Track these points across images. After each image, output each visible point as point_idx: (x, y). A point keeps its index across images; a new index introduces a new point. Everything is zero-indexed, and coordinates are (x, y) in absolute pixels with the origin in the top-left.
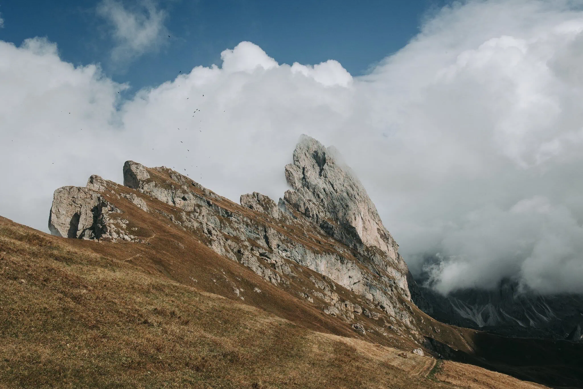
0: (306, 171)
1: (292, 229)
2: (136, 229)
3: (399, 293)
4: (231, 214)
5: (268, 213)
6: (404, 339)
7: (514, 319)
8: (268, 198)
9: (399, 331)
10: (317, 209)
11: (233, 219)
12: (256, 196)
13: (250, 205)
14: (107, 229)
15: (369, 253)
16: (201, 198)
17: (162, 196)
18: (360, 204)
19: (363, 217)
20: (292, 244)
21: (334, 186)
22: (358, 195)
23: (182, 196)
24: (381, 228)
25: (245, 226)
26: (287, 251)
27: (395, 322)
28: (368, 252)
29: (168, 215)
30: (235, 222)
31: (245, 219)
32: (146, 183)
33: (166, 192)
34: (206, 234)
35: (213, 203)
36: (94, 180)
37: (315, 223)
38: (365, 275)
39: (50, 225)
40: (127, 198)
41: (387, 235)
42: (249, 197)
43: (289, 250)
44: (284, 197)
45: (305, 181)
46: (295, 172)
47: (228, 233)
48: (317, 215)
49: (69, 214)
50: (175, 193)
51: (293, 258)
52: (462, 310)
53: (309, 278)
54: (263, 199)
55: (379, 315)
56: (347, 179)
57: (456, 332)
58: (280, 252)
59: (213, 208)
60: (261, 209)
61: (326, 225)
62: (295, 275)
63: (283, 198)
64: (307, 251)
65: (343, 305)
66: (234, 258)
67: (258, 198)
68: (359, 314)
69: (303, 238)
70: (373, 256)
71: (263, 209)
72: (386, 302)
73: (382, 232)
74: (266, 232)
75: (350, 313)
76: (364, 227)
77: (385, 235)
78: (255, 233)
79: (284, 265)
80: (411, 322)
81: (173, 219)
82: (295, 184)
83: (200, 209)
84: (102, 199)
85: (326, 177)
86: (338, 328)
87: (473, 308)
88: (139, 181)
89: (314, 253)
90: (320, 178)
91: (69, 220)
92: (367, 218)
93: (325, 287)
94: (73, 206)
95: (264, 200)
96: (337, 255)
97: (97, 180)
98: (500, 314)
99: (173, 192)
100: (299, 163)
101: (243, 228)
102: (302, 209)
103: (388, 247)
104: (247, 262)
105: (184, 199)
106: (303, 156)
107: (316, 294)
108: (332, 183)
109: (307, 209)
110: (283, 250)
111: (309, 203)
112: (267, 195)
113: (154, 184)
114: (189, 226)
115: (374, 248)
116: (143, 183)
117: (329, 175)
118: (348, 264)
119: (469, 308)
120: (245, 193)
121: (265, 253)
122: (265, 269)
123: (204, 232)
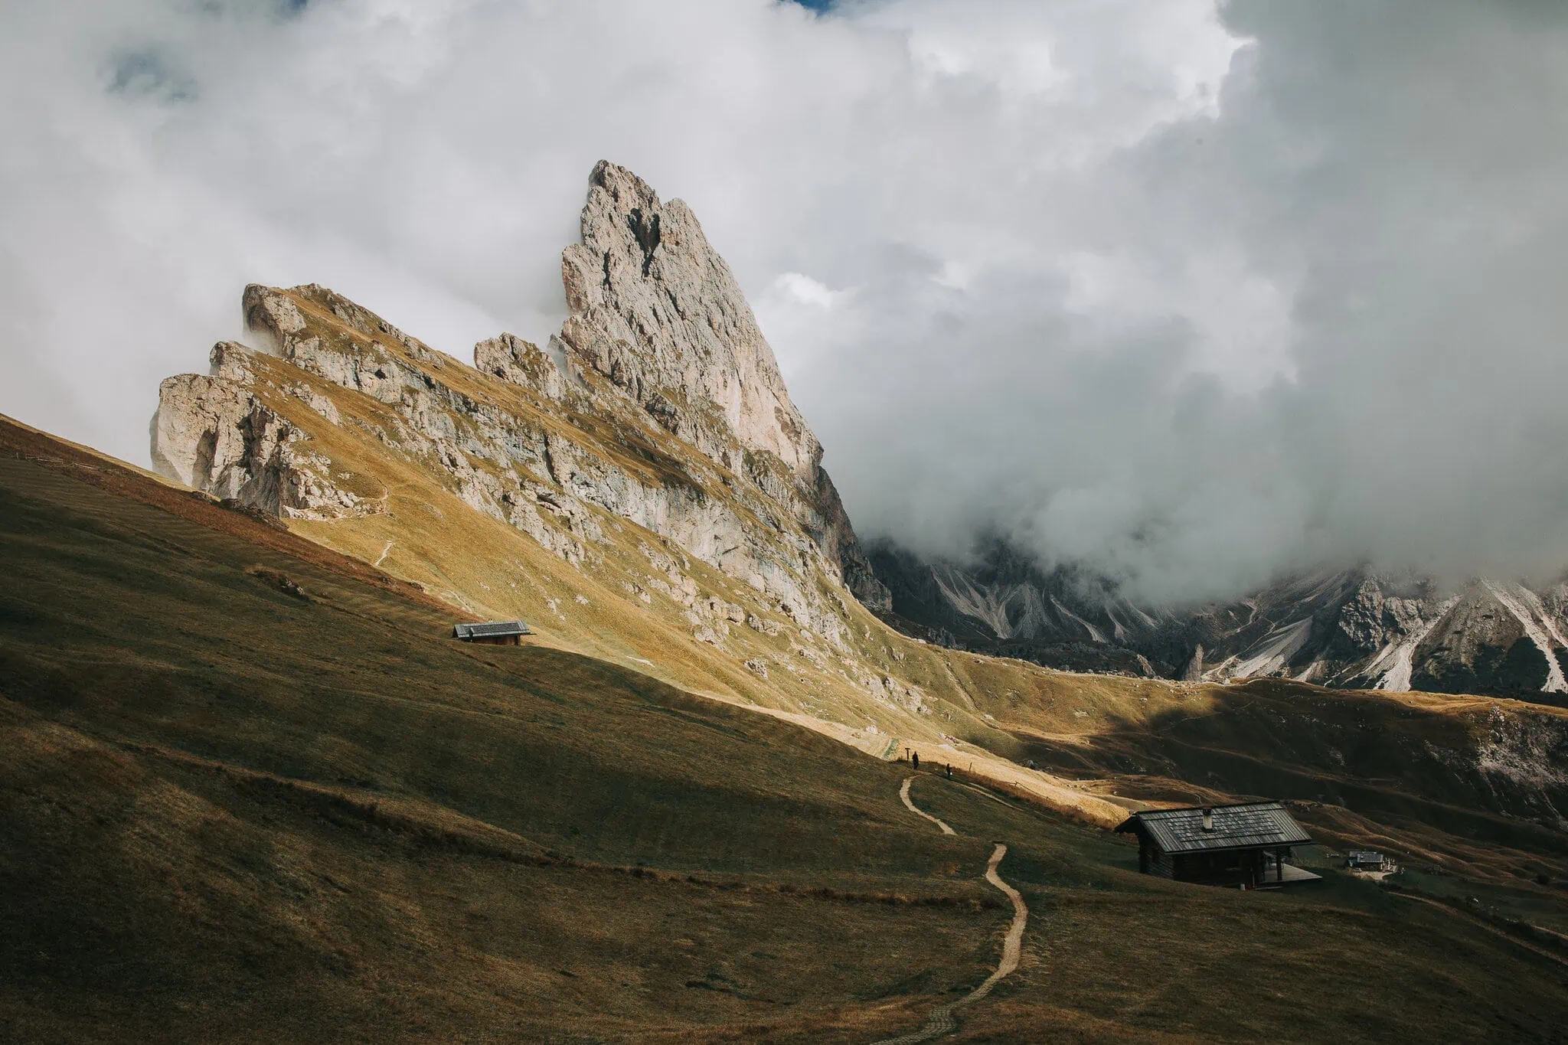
0: (612, 264)
1: (591, 426)
2: (348, 476)
3: (819, 569)
4: (476, 404)
5: (537, 385)
6: (828, 678)
7: (1081, 620)
8: (535, 349)
9: (819, 661)
10: (640, 366)
11: (479, 417)
12: (510, 345)
13: (499, 368)
14: (300, 480)
15: (754, 468)
16: (412, 371)
17: (334, 370)
18: (738, 348)
19: (742, 379)
20: (599, 468)
21: (678, 302)
22: (735, 326)
23: (376, 369)
24: (787, 408)
25: (505, 434)
26: (588, 485)
27: (813, 641)
28: (752, 465)
29: (373, 429)
30: (485, 424)
31: (504, 416)
32: (299, 340)
33: (342, 361)
34: (446, 465)
35: (437, 381)
36: (225, 355)
37: (634, 402)
38: (749, 533)
39: (156, 454)
40: (297, 397)
41: (797, 425)
42: (494, 348)
43: (593, 483)
44: (562, 333)
45: (610, 289)
46: (584, 264)
47: (473, 452)
48: (638, 380)
49: (192, 432)
50: (362, 362)
51: (600, 499)
52: (961, 596)
53: (637, 547)
54: (524, 351)
55: (779, 627)
56: (709, 284)
57: (937, 659)
58: (575, 487)
59: (438, 392)
60: (522, 378)
61: (660, 405)
62: (610, 542)
63: (558, 335)
64: (629, 483)
65: (706, 603)
66: (499, 514)
67: (512, 348)
68: (739, 624)
69: (617, 447)
70: (762, 476)
71: (526, 378)
72: (791, 594)
73: (785, 416)
74: (547, 444)
75: (721, 623)
76: (745, 404)
77: (793, 423)
78: (527, 448)
79: (587, 521)
80: (844, 636)
81: (385, 438)
82: (586, 297)
83: (413, 398)
84: (260, 404)
85: (659, 278)
86: (724, 669)
87: (988, 591)
88: (285, 335)
89: (643, 484)
90: (645, 281)
91: (193, 444)
92: (751, 382)
93: (669, 567)
94: (200, 417)
95: (528, 354)
96: (690, 489)
97: (230, 354)
98: (1049, 608)
99: (357, 360)
100: (596, 241)
101: (500, 437)
102: (605, 365)
103: (797, 453)
104: (522, 520)
105: (380, 375)
106: (605, 224)
107: (654, 584)
108: (674, 295)
109: (615, 366)
110: (582, 484)
111: (621, 350)
112: (533, 342)
113: (318, 343)
114: (414, 450)
115: (766, 456)
116: (293, 339)
117: (666, 274)
118: (714, 508)
119: (977, 590)
120: (483, 338)
121: (550, 495)
122: (555, 533)
123: (441, 461)
